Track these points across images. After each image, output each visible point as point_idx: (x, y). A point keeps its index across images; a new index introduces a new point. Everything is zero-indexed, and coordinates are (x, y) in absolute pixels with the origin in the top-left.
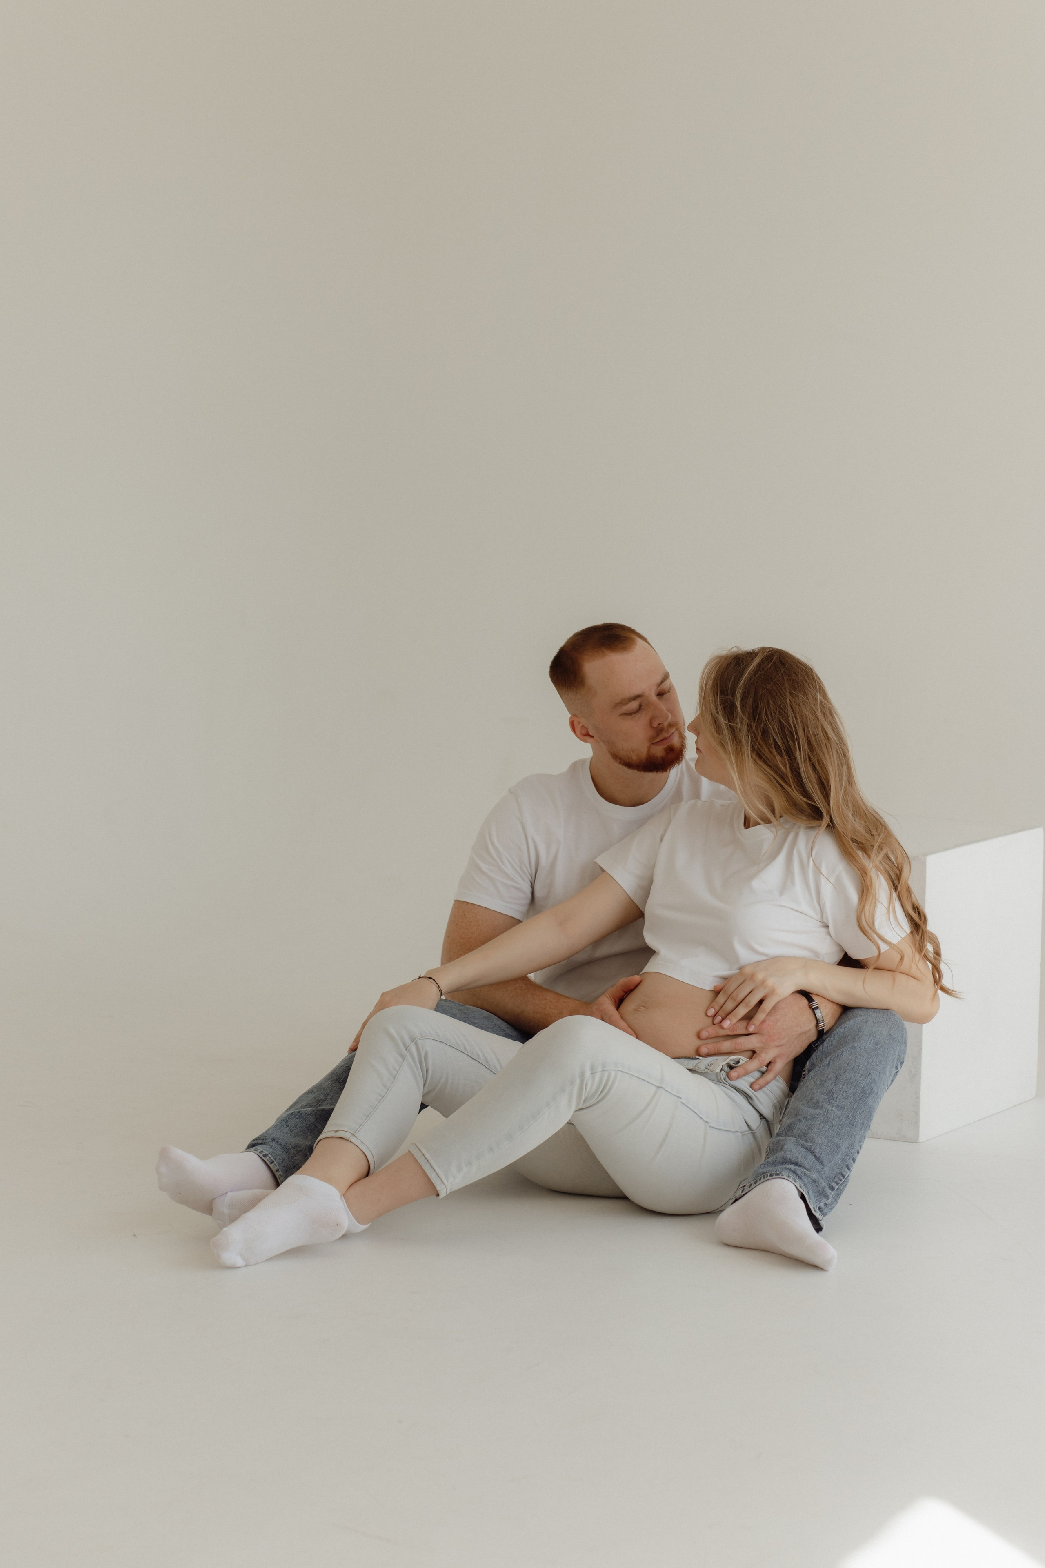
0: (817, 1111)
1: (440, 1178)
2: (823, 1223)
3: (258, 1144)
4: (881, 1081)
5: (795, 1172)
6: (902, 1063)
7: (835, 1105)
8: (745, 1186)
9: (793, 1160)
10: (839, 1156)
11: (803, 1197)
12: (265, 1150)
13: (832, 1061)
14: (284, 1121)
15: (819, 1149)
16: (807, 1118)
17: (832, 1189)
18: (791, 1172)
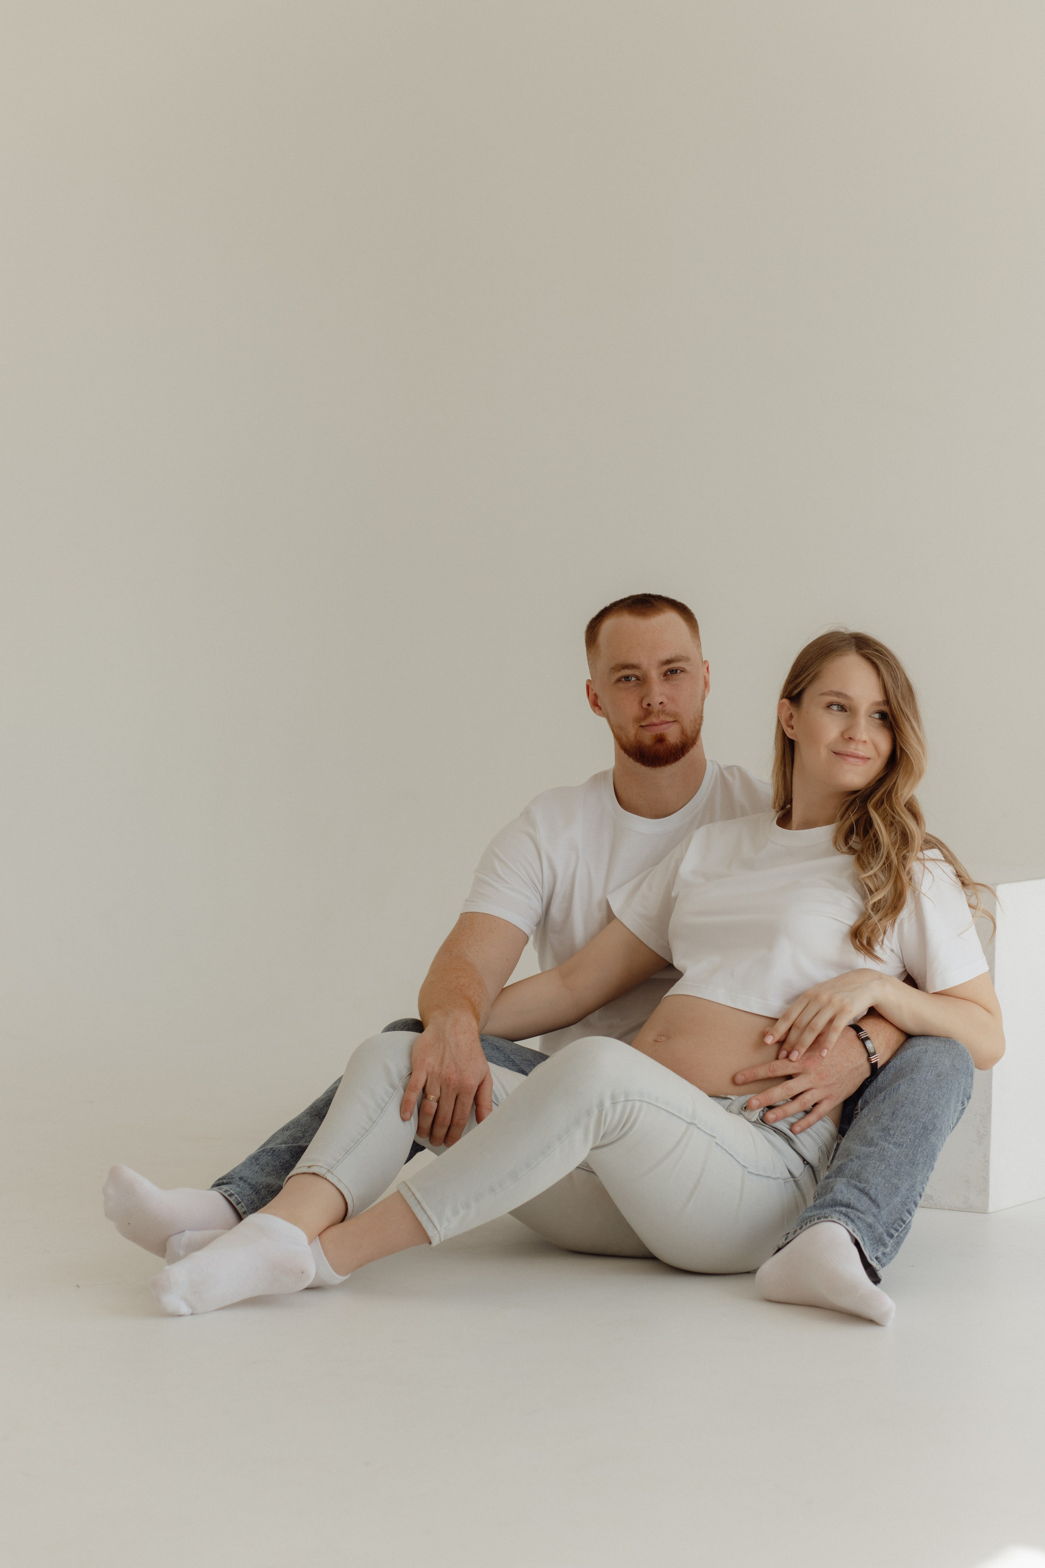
0: (872, 1149)
1: (432, 1223)
2: (881, 1273)
3: (223, 1184)
4: (945, 1116)
5: (846, 1215)
6: (969, 1099)
7: (892, 1142)
8: (789, 1233)
9: (845, 1200)
10: (899, 1199)
11: (857, 1244)
12: (231, 1189)
13: (887, 1096)
14: (255, 1159)
15: (874, 1190)
16: (859, 1157)
17: (891, 1236)
18: (842, 1215)
